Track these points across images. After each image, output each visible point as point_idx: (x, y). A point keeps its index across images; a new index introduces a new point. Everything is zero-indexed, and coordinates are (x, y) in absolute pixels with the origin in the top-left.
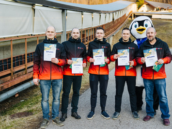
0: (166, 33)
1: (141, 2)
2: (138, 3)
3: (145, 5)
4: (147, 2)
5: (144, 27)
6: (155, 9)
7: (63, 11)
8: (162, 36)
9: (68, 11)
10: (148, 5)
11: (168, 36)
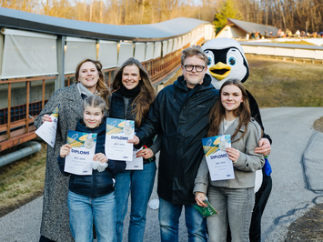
0: (261, 81)
1: (222, 22)
2: (216, 23)
3: (228, 28)
4: (232, 23)
5: (228, 65)
6: (248, 36)
7: (59, 37)
8: (256, 87)
9: (68, 39)
10: (235, 27)
11: (265, 87)
